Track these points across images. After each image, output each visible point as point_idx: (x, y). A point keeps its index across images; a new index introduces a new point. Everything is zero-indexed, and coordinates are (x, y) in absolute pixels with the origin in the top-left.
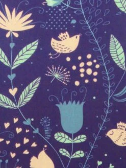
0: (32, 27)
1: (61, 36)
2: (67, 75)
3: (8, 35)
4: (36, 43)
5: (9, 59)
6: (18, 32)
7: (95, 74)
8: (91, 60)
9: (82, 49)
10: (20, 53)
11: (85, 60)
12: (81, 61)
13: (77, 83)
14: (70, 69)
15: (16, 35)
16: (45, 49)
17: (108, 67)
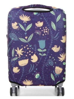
0: (30, 20)
1: (38, 22)
2: (40, 33)
5: (25, 29)
6: (26, 21)
7: (48, 32)
8: (47, 28)
9: (44, 25)
11: (45, 28)
13: (43, 35)
14: (41, 31)
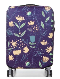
3: (19, 21)
4: (25, 23)
10: (22, 25)
12: (35, 27)
15: (21, 21)
16: (27, 24)
17: (41, 28)
